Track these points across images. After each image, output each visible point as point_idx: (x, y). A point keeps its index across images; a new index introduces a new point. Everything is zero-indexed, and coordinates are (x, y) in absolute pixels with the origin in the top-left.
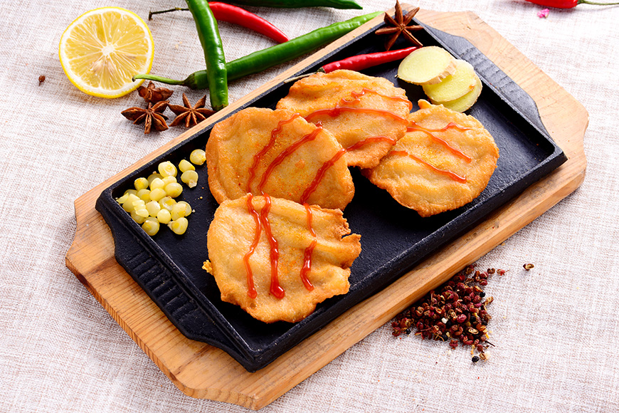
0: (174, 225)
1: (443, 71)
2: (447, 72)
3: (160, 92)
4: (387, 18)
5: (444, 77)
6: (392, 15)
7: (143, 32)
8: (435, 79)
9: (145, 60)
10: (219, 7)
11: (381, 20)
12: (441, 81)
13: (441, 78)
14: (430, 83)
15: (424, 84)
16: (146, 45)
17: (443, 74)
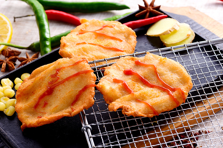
0: (6, 111)
1: (171, 27)
2: (174, 28)
3: (13, 52)
4: (140, 7)
5: (172, 31)
6: (143, 5)
7: (6, 23)
8: (167, 32)
9: (6, 37)
10: (52, 13)
11: (137, 9)
12: (170, 33)
13: (170, 31)
14: (164, 34)
15: (161, 35)
16: (8, 30)
17: (172, 29)
